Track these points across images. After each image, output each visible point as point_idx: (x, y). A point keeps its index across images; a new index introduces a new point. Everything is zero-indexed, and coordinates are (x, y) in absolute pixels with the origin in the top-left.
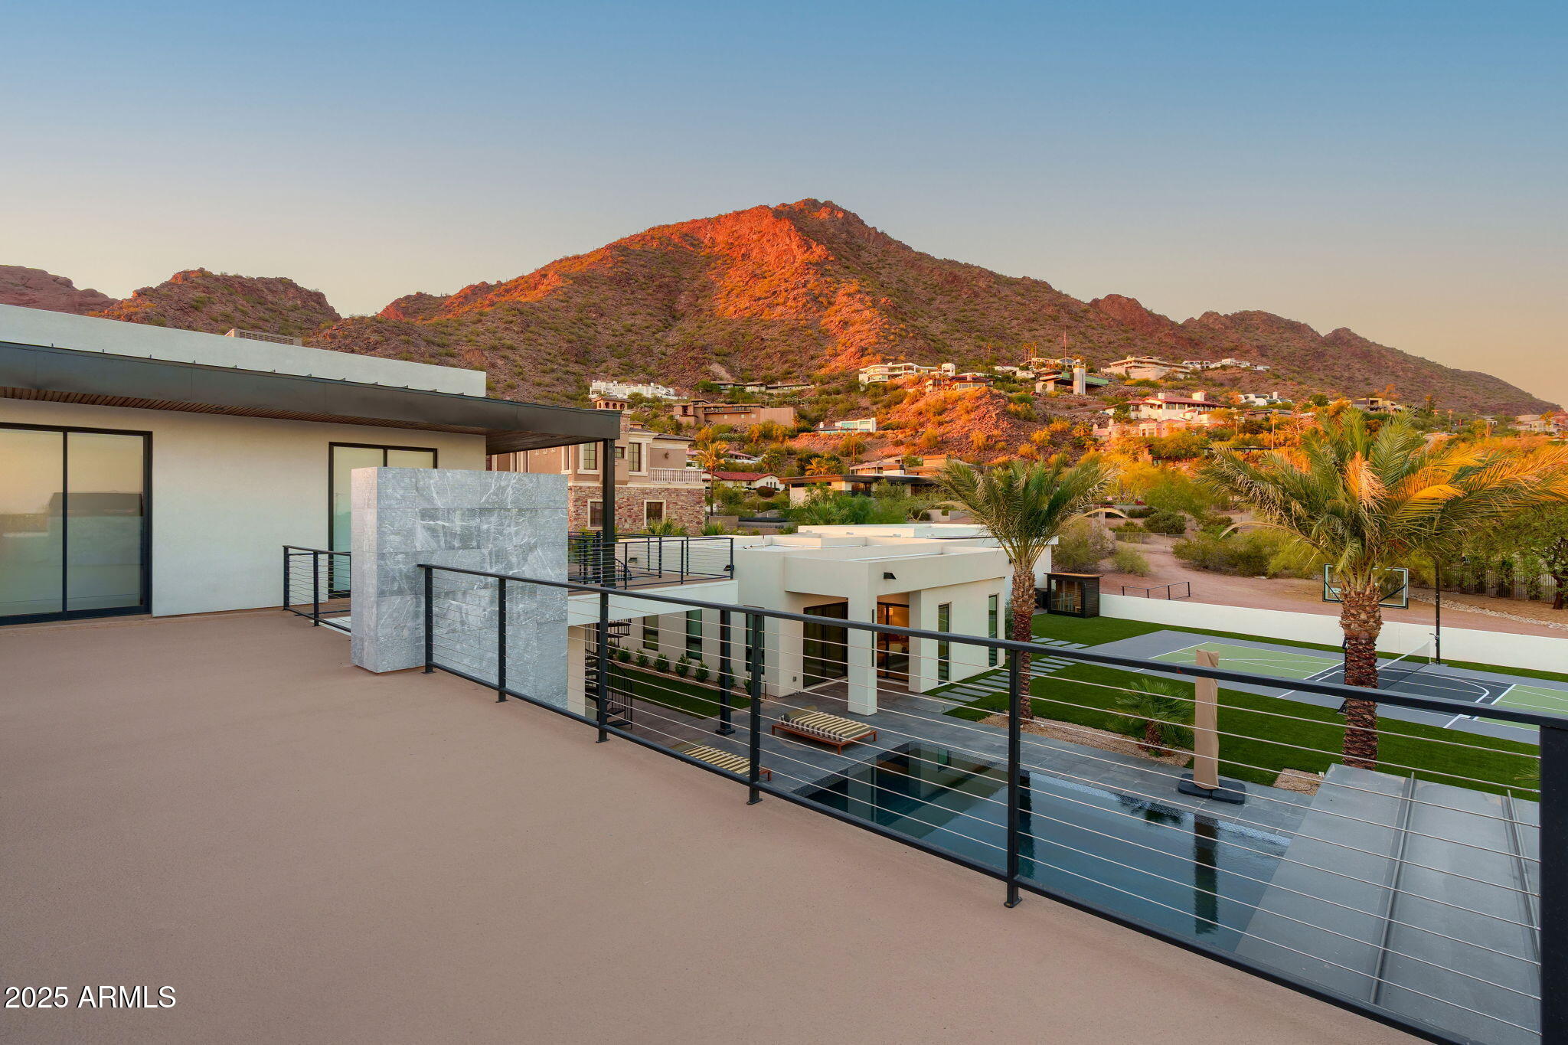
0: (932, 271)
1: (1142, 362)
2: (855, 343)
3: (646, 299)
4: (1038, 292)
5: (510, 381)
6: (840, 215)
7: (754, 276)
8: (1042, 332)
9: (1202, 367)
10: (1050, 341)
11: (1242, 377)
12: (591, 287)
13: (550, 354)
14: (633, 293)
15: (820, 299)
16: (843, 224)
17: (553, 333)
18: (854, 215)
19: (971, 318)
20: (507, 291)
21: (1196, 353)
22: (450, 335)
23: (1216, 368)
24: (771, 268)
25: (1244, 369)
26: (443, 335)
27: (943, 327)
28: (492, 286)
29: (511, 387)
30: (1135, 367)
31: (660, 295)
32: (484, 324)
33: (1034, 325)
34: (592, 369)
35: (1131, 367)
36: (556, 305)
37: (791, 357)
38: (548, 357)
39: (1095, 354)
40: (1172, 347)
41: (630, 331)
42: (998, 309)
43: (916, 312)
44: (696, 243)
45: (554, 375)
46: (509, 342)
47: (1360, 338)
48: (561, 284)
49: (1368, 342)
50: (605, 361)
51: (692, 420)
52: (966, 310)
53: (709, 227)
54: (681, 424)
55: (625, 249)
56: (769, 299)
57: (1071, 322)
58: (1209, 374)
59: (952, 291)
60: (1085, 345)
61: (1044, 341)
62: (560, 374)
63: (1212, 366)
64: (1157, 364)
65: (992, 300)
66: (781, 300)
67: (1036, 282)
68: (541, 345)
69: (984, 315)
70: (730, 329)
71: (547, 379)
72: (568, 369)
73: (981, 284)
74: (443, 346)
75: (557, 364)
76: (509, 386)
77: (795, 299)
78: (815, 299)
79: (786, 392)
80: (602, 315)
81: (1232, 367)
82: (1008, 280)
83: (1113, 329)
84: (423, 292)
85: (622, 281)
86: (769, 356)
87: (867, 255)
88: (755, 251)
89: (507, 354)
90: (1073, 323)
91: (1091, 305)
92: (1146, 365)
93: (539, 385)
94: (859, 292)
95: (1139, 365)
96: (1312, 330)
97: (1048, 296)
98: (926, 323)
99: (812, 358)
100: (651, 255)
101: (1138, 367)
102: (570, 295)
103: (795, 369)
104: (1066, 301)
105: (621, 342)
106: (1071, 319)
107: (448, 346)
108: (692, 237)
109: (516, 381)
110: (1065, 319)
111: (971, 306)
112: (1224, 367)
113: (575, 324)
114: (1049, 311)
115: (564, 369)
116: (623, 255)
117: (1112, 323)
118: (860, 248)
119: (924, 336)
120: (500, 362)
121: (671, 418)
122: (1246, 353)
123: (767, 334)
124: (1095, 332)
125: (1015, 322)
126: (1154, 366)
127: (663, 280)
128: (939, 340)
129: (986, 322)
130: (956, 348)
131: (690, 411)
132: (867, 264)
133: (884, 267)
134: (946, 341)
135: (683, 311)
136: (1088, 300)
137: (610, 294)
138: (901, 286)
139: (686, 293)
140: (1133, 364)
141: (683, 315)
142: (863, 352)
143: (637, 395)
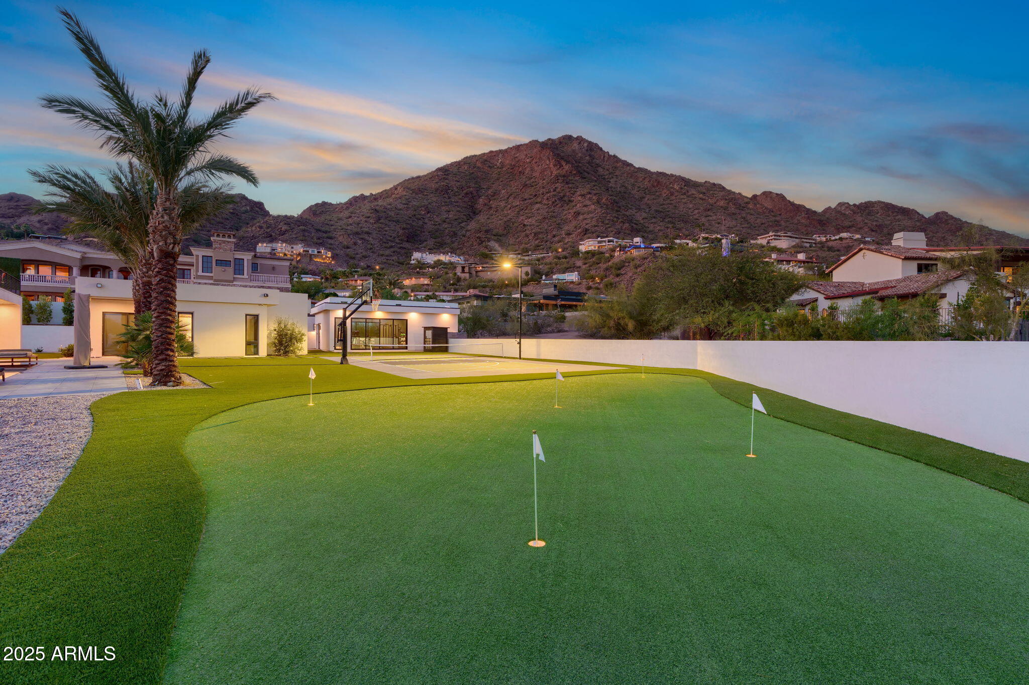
0: (644, 179)
1: (779, 236)
2: (582, 227)
3: (457, 202)
4: (714, 191)
5: (364, 254)
6: (586, 145)
7: (525, 185)
8: (714, 217)
9: (827, 239)
10: (719, 223)
11: (853, 245)
12: (423, 195)
13: (391, 237)
14: (449, 198)
15: (564, 199)
16: (587, 150)
17: (395, 224)
18: (596, 144)
19: (667, 210)
20: (376, 199)
21: (824, 230)
22: (332, 225)
23: (836, 240)
24: (536, 180)
25: (855, 240)
26: (327, 226)
27: (644, 215)
28: (367, 196)
29: (365, 257)
30: (775, 239)
31: (466, 199)
32: (353, 219)
33: (709, 213)
34: (417, 246)
35: (772, 239)
36: (400, 206)
37: (540, 236)
38: (390, 238)
39: (749, 231)
40: (806, 226)
41: (445, 222)
42: (686, 203)
43: (627, 206)
44: (491, 165)
45: (392, 250)
46: (366, 230)
47: (956, 218)
48: (405, 193)
49: (961, 221)
50: (426, 241)
51: (467, 275)
52: (664, 204)
53: (501, 155)
54: (461, 278)
55: (446, 170)
56: (532, 200)
57: (736, 210)
58: (830, 244)
59: (657, 192)
60: (743, 226)
61: (715, 223)
62: (395, 249)
63: (833, 238)
64: (790, 237)
65: (682, 197)
66: (539, 200)
67: (714, 184)
68: (386, 231)
69: (675, 207)
70: (505, 219)
71: (387, 252)
72: (401, 245)
73: (675, 187)
74: (326, 232)
75: (395, 242)
76: (363, 256)
77: (548, 199)
78: (561, 199)
79: (533, 258)
80: (428, 212)
81: (847, 239)
82: (695, 184)
83: (766, 215)
84: (326, 201)
85: (445, 191)
86: (527, 236)
87: (602, 170)
88: (528, 169)
89: (364, 237)
90: (738, 211)
91: (751, 199)
92: (783, 238)
93: (382, 255)
94: (590, 193)
95: (778, 238)
96: (918, 213)
97: (722, 194)
98: (634, 212)
99: (554, 236)
100: (462, 174)
101: (777, 239)
102: (410, 200)
103: (542, 244)
104: (734, 196)
105: (438, 229)
106: (736, 208)
107: (329, 232)
108: (489, 162)
109: (369, 253)
110: (732, 209)
111: (668, 201)
112: (841, 239)
113: (411, 218)
114: (722, 203)
115: (399, 246)
116: (445, 175)
117: (765, 211)
118: (598, 165)
119: (630, 221)
120: (360, 242)
121: (455, 274)
122: (860, 229)
123: (528, 222)
124: (752, 216)
125: (696, 211)
126: (789, 238)
127: (468, 189)
128: (640, 224)
129: (677, 212)
130: (651, 228)
131: (467, 270)
132: (602, 176)
133: (612, 178)
134: (645, 224)
135: (480, 209)
136: (750, 196)
137: (434, 199)
138: (623, 189)
139: (483, 197)
140: (773, 237)
141: (480, 211)
142: (586, 231)
143: (439, 260)
